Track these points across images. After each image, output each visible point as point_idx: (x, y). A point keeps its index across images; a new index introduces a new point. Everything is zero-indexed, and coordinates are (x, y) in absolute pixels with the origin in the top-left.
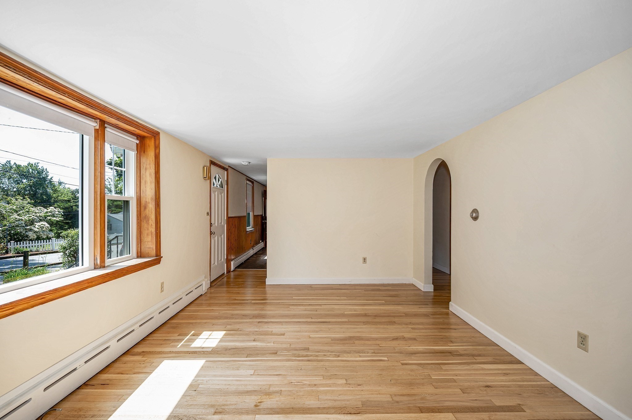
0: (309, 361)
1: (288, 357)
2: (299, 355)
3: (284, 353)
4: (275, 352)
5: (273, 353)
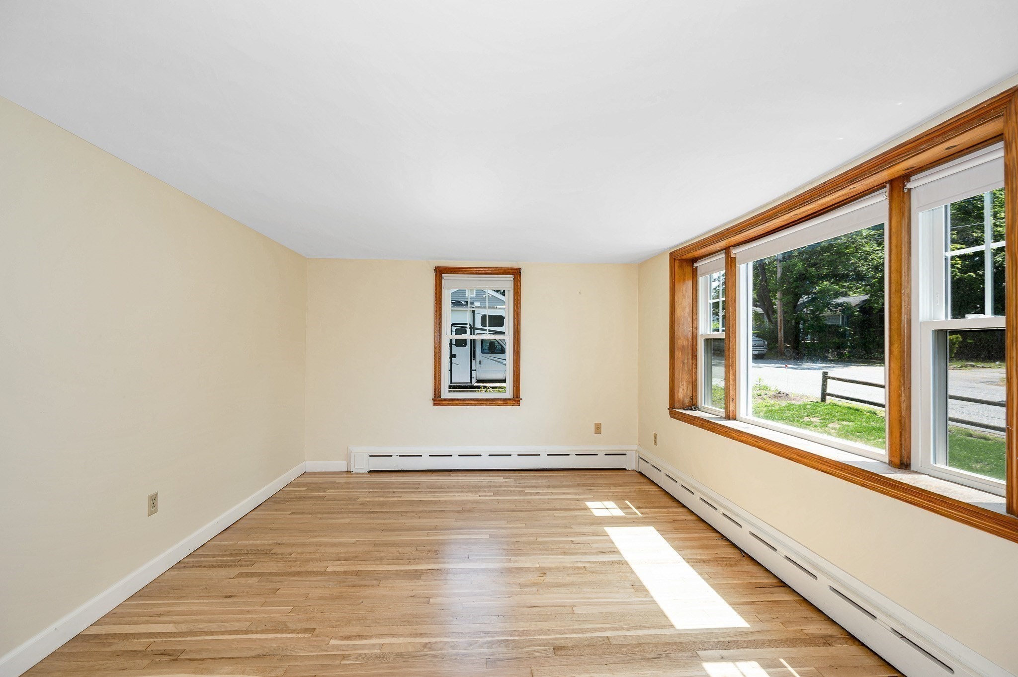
1: (528, 641)
2: (506, 646)
3: (541, 651)
4: (558, 652)
5: (563, 653)
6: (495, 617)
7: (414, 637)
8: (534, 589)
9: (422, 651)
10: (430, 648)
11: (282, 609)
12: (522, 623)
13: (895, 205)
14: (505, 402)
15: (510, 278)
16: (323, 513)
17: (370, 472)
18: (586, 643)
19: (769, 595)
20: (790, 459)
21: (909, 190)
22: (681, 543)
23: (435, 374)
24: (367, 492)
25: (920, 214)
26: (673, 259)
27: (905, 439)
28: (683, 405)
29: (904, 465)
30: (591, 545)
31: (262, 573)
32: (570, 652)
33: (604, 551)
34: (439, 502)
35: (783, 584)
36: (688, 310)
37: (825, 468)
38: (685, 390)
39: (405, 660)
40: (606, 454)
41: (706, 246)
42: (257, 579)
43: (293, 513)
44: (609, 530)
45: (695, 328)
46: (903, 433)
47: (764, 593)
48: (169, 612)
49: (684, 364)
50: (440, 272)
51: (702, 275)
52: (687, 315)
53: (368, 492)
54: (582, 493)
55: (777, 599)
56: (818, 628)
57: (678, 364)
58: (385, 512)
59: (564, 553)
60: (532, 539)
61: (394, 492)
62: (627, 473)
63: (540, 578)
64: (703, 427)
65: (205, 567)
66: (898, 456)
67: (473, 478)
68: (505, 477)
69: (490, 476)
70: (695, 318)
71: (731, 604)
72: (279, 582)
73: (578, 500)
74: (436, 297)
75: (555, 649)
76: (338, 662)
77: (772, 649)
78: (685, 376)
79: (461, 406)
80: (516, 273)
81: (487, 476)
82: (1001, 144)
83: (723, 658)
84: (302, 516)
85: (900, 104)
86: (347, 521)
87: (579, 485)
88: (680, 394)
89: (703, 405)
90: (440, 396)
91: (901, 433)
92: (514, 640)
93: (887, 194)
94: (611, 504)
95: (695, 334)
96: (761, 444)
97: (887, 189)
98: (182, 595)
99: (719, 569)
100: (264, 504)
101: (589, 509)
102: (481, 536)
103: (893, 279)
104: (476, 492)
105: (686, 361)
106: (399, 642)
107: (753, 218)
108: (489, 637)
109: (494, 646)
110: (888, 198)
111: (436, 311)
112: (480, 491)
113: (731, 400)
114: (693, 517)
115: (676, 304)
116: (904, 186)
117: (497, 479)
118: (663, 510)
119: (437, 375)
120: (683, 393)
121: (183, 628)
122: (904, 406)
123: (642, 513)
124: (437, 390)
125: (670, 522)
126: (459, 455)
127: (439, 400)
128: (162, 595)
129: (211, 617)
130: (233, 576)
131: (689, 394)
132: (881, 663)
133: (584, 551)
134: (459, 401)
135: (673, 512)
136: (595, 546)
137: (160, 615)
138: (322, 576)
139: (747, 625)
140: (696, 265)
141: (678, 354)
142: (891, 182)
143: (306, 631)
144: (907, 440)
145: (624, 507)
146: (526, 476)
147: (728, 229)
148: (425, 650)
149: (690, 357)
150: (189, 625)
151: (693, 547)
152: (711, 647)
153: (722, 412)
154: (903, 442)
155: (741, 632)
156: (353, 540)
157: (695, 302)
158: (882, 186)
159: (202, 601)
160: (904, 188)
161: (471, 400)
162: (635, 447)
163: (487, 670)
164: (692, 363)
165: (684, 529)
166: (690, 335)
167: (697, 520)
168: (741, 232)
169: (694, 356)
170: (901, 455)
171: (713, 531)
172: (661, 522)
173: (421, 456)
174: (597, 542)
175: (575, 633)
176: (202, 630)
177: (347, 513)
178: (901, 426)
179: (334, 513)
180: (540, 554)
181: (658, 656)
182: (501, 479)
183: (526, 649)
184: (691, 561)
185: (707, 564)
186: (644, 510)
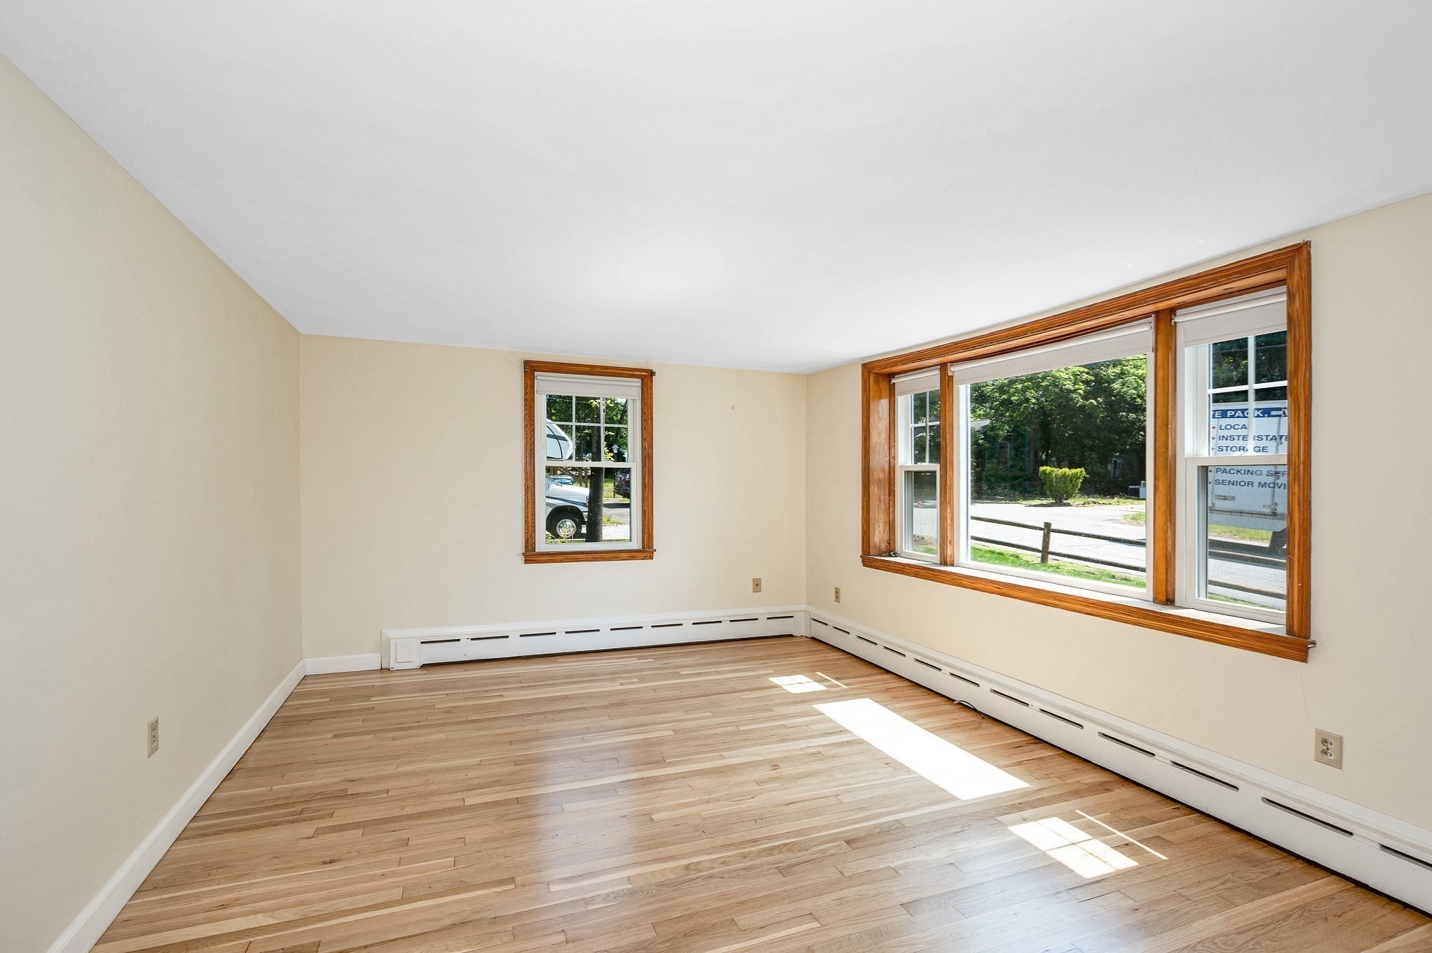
0: (755, 841)
1: (811, 840)
2: (789, 850)
3: (833, 847)
4: (853, 845)
5: (860, 844)
6: (752, 822)
7: (665, 862)
8: (777, 785)
9: (687, 875)
10: (696, 870)
11: (438, 863)
12: (790, 823)
13: (1161, 336)
14: (631, 555)
15: (637, 383)
16: (394, 730)
17: (424, 666)
18: (877, 830)
19: (1031, 753)
20: (1044, 604)
21: (1175, 323)
22: (910, 713)
23: (526, 517)
24: (442, 694)
25: (1186, 349)
26: (866, 373)
27: (1171, 575)
28: (880, 550)
29: (1170, 601)
30: (810, 726)
31: (359, 822)
32: (867, 843)
33: (829, 731)
34: (567, 697)
35: (1038, 740)
36: (884, 436)
37: (1089, 610)
38: (882, 533)
39: (673, 888)
40: (768, 618)
41: (920, 360)
42: (360, 831)
43: (335, 736)
44: (820, 707)
45: (892, 457)
46: (1169, 569)
47: (1024, 752)
48: (238, 900)
49: (880, 500)
50: (531, 368)
51: (902, 394)
52: (883, 441)
53: (444, 694)
54: (757, 669)
55: (1040, 756)
56: (1092, 777)
57: (874, 502)
58: (494, 718)
59: (784, 740)
60: (732, 729)
61: (487, 691)
62: (794, 640)
63: (774, 771)
64: (917, 575)
65: (242, 829)
66: (1164, 593)
67: (594, 662)
68: (639, 658)
69: (617, 658)
70: (892, 445)
71: (1000, 767)
72: (400, 830)
73: (758, 677)
74: (526, 405)
75: (848, 842)
76: (583, 909)
77: (1065, 803)
78: (881, 516)
79: (568, 562)
80: (646, 377)
81: (613, 659)
82: (1284, 289)
83: (1025, 820)
84: (356, 738)
85: (1200, 242)
86: (441, 736)
87: (746, 660)
88: (875, 538)
89: (904, 550)
90: (534, 549)
91: (1167, 569)
92: (792, 842)
93: (1153, 325)
94: (801, 678)
95: (893, 465)
96: (1005, 590)
97: (1152, 319)
98: (238, 873)
99: (966, 735)
100: (267, 728)
101: (779, 687)
102: (662, 732)
103: (1158, 413)
104: (613, 680)
105: (882, 498)
106: (650, 870)
107: (993, 333)
108: (758, 845)
109: (774, 853)
110: (1153, 329)
111: (526, 426)
112: (617, 678)
113: (948, 542)
114: (905, 684)
115: (871, 427)
116: (1171, 319)
117: (630, 661)
118: (867, 679)
119: (530, 519)
120: (878, 537)
121: (286, 916)
122: (1170, 542)
123: (846, 685)
124: (530, 540)
125: (883, 691)
126: (566, 633)
127: (533, 555)
128: (198, 880)
129: (324, 893)
130: (311, 835)
131: (886, 537)
132: (1160, 798)
133: (807, 734)
134: (564, 556)
135: (879, 680)
136: (814, 727)
137: (223, 906)
138: (466, 813)
139: (1028, 785)
140: (893, 381)
141: (874, 489)
142: (1157, 313)
143: (500, 882)
144: (1173, 577)
145: (821, 681)
146: (667, 654)
147: (956, 343)
148: (691, 873)
149: (887, 492)
150: (298, 909)
151: (926, 716)
152: (1006, 811)
153: (936, 558)
154: (1169, 578)
155: (1025, 793)
156: (476, 760)
157: (892, 426)
158: (1147, 315)
159: (286, 875)
160: (1171, 321)
161: (582, 553)
162: (803, 607)
163: (785, 879)
164: (890, 500)
165: (905, 697)
166: (887, 466)
167: (911, 686)
168: (974, 348)
169: (891, 492)
170: (1167, 591)
171: (936, 696)
172: (873, 692)
173: (507, 637)
174: (812, 723)
175: (858, 822)
176: (324, 913)
177: (430, 726)
178: (1167, 562)
179: (409, 728)
180: (755, 745)
181: (962, 829)
182: (636, 660)
183: (815, 849)
184: (935, 731)
185: (950, 730)
186: (846, 681)
